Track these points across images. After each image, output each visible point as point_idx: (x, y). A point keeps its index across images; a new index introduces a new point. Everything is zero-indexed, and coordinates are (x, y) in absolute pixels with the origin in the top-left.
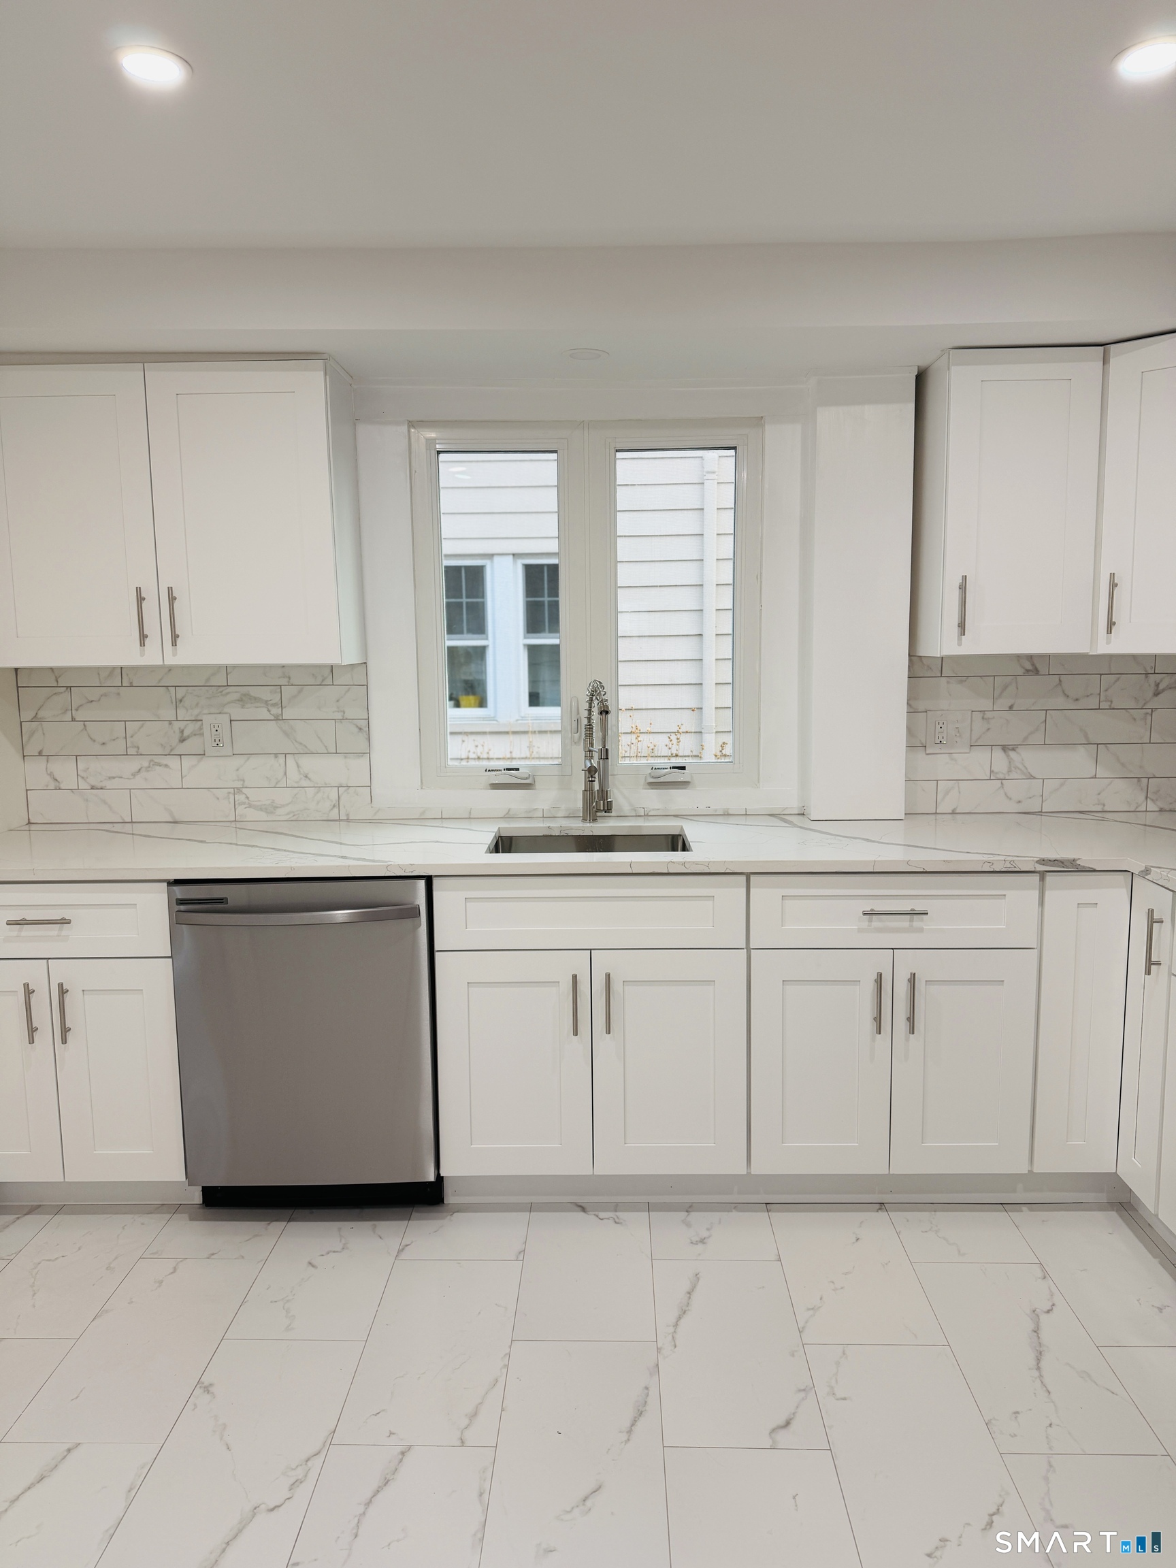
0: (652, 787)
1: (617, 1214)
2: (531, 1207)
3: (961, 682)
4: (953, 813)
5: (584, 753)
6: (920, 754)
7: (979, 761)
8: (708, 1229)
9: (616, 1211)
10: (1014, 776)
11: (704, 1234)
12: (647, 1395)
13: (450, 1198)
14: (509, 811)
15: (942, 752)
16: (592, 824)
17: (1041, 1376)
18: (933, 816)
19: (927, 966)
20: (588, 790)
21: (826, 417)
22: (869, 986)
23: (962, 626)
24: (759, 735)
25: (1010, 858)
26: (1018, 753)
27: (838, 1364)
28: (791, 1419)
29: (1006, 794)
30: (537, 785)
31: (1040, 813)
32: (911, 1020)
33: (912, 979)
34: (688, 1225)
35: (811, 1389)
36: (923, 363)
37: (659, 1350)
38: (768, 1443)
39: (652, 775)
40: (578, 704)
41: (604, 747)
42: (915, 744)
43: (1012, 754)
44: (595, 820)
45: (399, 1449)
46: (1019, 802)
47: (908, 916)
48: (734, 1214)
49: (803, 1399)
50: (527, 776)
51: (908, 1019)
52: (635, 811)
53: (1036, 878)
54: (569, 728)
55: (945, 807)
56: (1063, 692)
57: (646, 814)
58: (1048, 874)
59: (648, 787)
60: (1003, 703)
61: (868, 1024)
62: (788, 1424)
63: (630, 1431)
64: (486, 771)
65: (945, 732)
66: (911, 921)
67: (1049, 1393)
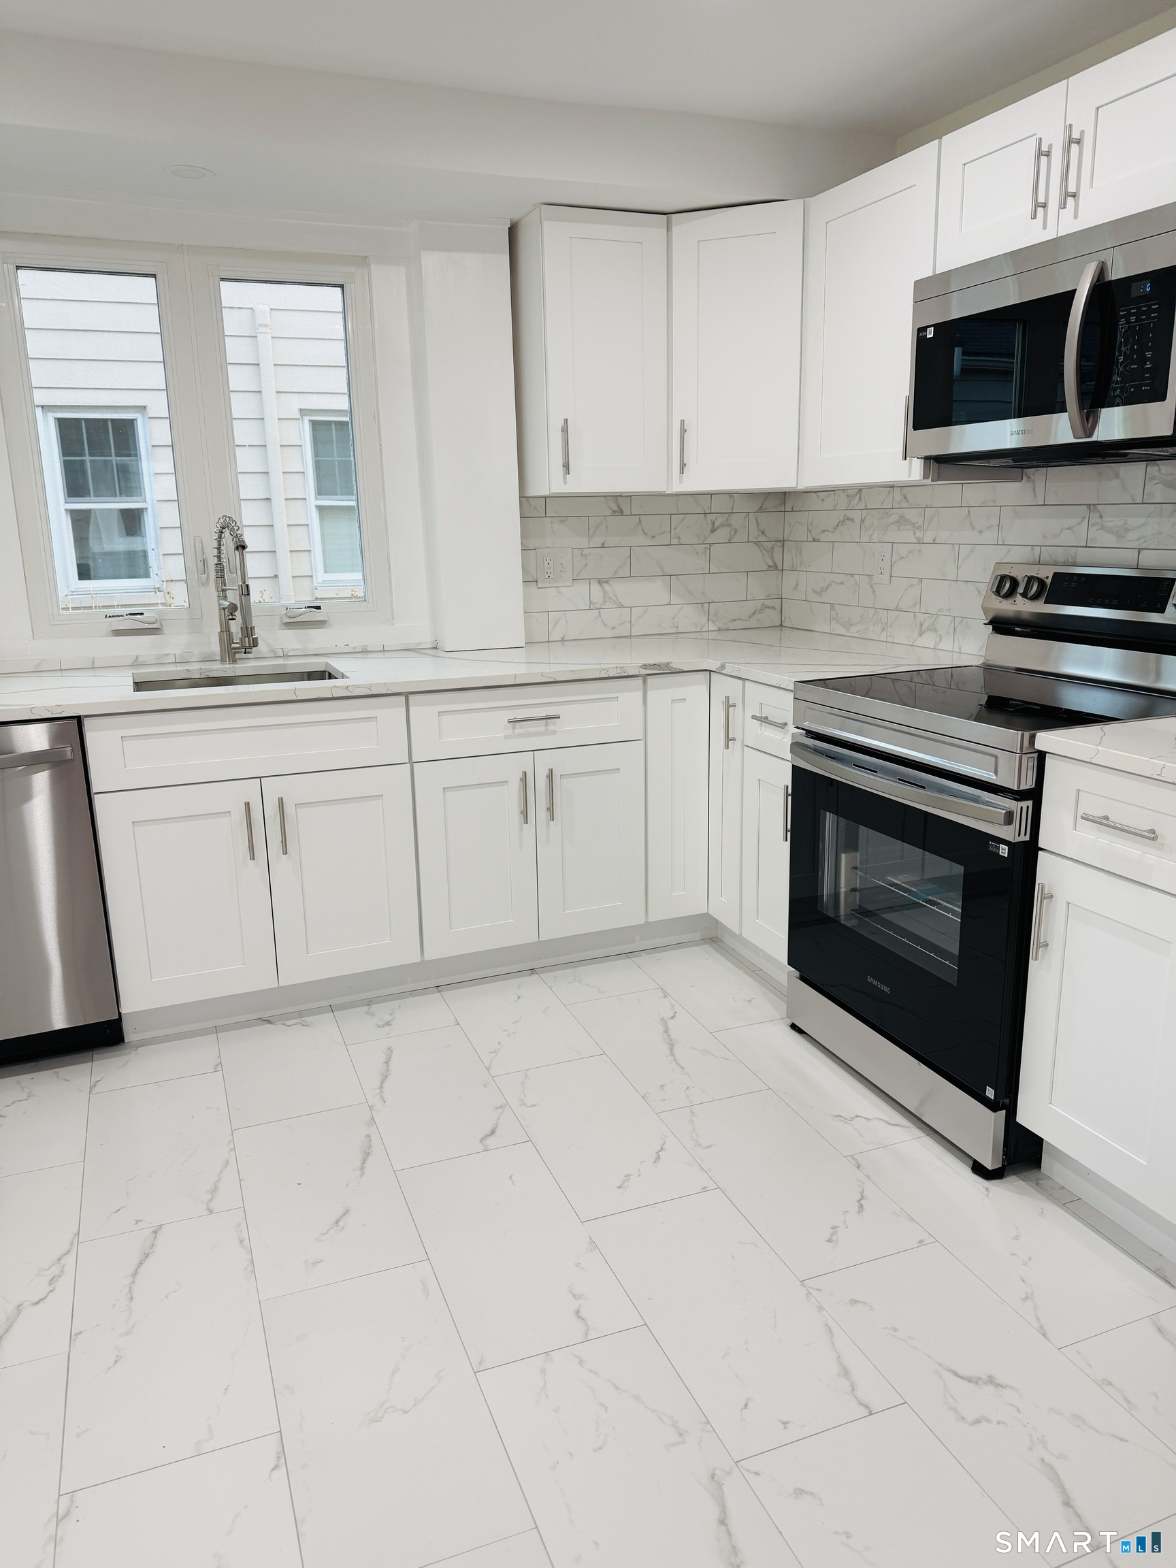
0: (289, 627)
1: (303, 1019)
2: (216, 1030)
3: (562, 522)
4: (563, 640)
5: (216, 593)
6: (533, 589)
7: (580, 594)
8: (390, 1014)
9: (301, 1017)
10: (608, 605)
11: (388, 1018)
12: (370, 1140)
13: (130, 1034)
14: (137, 657)
15: (550, 585)
16: (232, 666)
17: (675, 1059)
18: (547, 644)
19: (562, 762)
20: (226, 632)
21: (431, 261)
22: (515, 785)
23: (566, 466)
24: (390, 574)
25: (622, 666)
26: (610, 585)
27: (523, 1084)
28: (495, 1128)
29: (603, 622)
30: (165, 630)
31: (630, 637)
32: (551, 809)
33: (550, 775)
34: (372, 1015)
35: (506, 1105)
36: (516, 217)
37: (371, 1108)
38: (481, 1148)
39: (289, 614)
40: (202, 544)
41: (244, 583)
42: (529, 581)
43: (606, 586)
44: (234, 661)
45: (151, 1230)
46: (614, 628)
47: (544, 721)
48: (411, 999)
49: (501, 1113)
50: (154, 620)
51: (548, 809)
52: (274, 652)
53: (640, 681)
54: (195, 569)
55: (555, 636)
56: (643, 529)
57: (285, 654)
58: (649, 677)
59: (284, 627)
60: (597, 541)
61: (516, 817)
62: (493, 1132)
63: (362, 1168)
64: (106, 617)
65: (552, 567)
66: (547, 725)
67: (683, 1068)
